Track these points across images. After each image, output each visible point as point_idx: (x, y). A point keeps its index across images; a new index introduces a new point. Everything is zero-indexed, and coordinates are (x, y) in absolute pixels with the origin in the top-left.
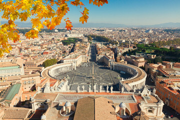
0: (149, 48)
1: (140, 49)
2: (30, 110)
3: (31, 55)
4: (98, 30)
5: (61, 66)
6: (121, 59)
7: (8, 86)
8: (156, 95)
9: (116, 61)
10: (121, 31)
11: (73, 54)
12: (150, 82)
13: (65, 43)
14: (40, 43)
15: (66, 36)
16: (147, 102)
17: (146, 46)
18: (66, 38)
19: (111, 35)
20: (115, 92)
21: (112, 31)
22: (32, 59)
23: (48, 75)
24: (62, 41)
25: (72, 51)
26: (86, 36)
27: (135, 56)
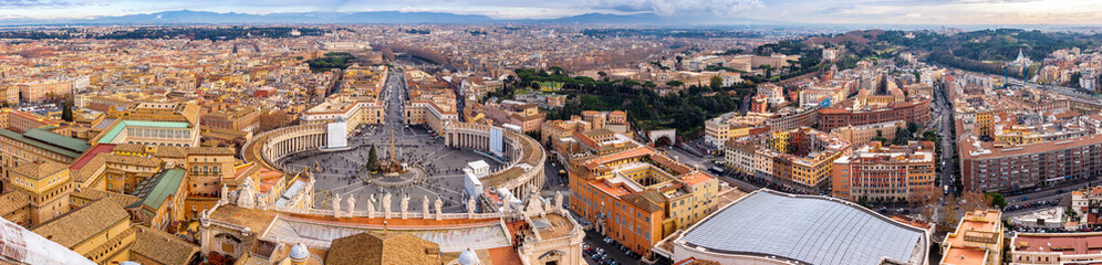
0: (550, 79)
1: (526, 79)
2: (196, 249)
3: (224, 97)
4: (413, 32)
5: (297, 134)
6: (474, 114)
7: (154, 171)
8: (564, 212)
9: (462, 119)
10: (476, 33)
11: (335, 101)
12: (557, 175)
13: (317, 66)
14: (250, 65)
15: (322, 47)
16: (539, 237)
17: (542, 73)
18: (321, 54)
19: (449, 44)
20: (448, 216)
21: (451, 32)
22: (223, 106)
23: (259, 157)
24: (307, 62)
25: (334, 89)
26: (376, 48)
27: (512, 102)
